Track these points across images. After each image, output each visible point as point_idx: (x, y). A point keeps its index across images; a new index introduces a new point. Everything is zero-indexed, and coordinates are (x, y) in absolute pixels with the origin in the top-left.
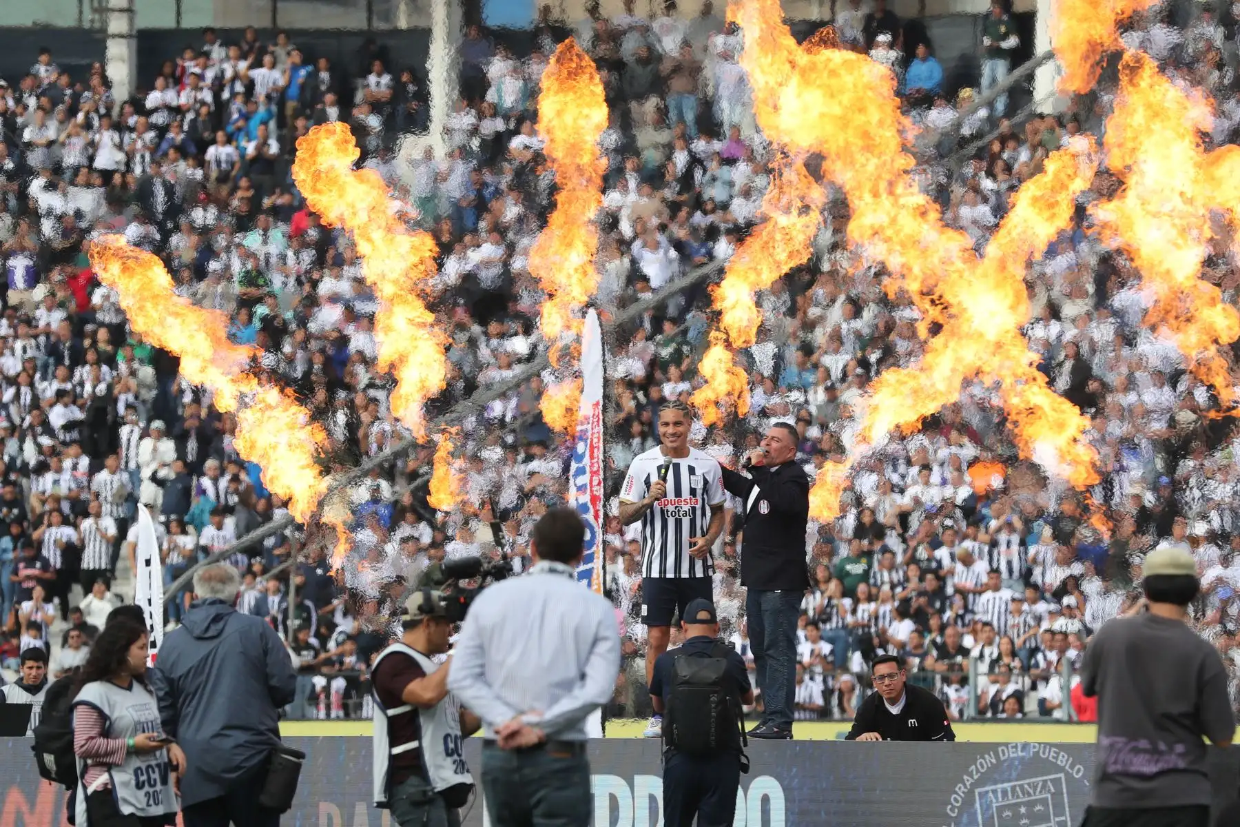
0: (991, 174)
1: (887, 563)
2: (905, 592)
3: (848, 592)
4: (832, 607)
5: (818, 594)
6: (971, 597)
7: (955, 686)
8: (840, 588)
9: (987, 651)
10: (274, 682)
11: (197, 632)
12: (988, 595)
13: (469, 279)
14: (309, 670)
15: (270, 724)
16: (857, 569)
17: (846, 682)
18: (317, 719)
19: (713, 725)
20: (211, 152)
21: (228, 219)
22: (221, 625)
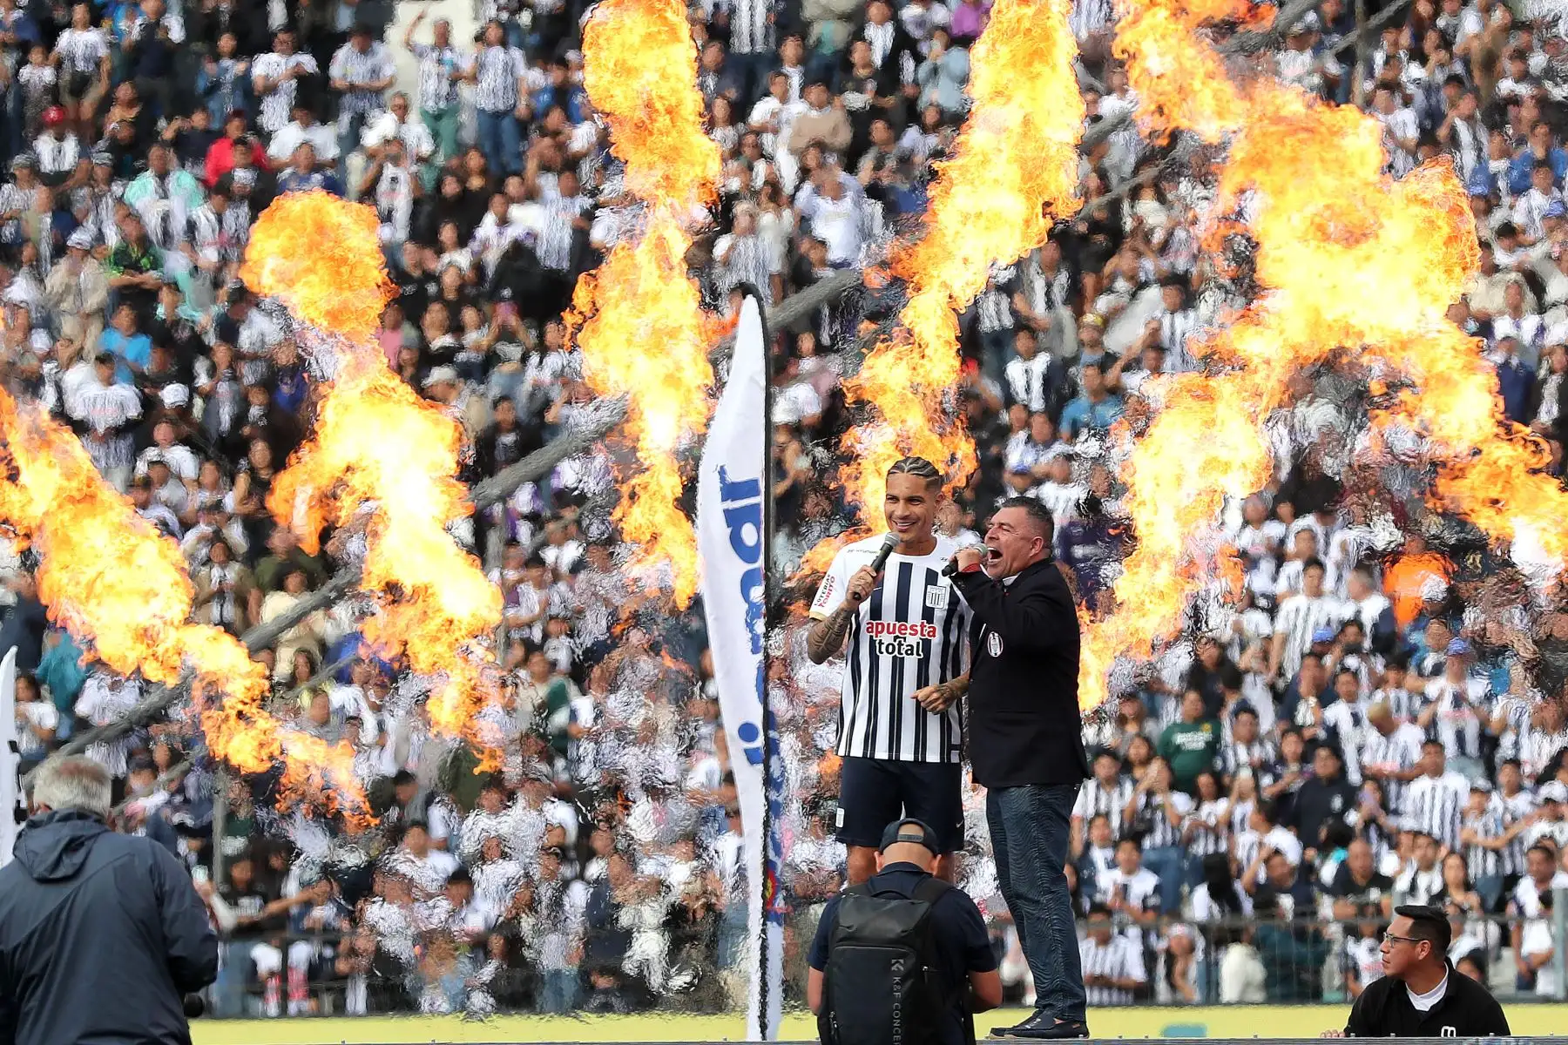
0: (1419, 56)
1: (1244, 731)
2: (1281, 784)
3: (1182, 782)
4: (1155, 809)
5: (1128, 786)
6: (1393, 788)
7: (1367, 943)
8: (1165, 775)
9: (1423, 881)
10: (177, 951)
11: (40, 870)
12: (1422, 784)
13: (520, 253)
14: (249, 932)
15: (172, 1025)
16: (1194, 741)
17: (1179, 938)
18: (265, 1016)
19: (897, 1015)
20: (66, 39)
21: (102, 158)
22: (78, 858)
